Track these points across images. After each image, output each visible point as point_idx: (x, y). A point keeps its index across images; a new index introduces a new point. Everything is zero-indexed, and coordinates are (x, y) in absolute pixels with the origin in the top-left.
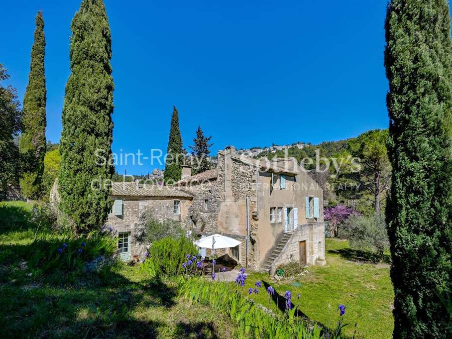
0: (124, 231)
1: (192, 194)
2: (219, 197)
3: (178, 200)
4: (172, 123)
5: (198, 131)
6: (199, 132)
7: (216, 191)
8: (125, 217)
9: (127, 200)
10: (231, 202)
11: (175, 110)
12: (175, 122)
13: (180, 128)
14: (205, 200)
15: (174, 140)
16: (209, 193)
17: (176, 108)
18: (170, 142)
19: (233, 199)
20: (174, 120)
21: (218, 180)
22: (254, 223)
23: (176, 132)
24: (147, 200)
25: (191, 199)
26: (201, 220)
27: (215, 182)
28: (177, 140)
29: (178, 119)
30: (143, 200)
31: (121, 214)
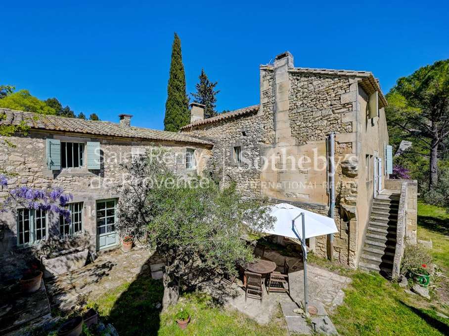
0: (106, 197)
1: (211, 141)
2: (264, 142)
3: (192, 147)
4: (173, 54)
5: (201, 76)
6: (203, 77)
7: (257, 131)
8: (107, 173)
9: (109, 144)
10: (289, 148)
11: (176, 37)
12: (176, 54)
13: (183, 62)
14: (235, 148)
15: (176, 76)
16: (242, 137)
17: (178, 36)
18: (171, 79)
19: (294, 141)
20: (175, 50)
21: (260, 113)
22: (347, 182)
23: (178, 67)
24: (144, 145)
25: (210, 147)
26: (227, 178)
27: (254, 117)
28: (180, 76)
29: (180, 49)
30: (138, 145)
31: (98, 168)
